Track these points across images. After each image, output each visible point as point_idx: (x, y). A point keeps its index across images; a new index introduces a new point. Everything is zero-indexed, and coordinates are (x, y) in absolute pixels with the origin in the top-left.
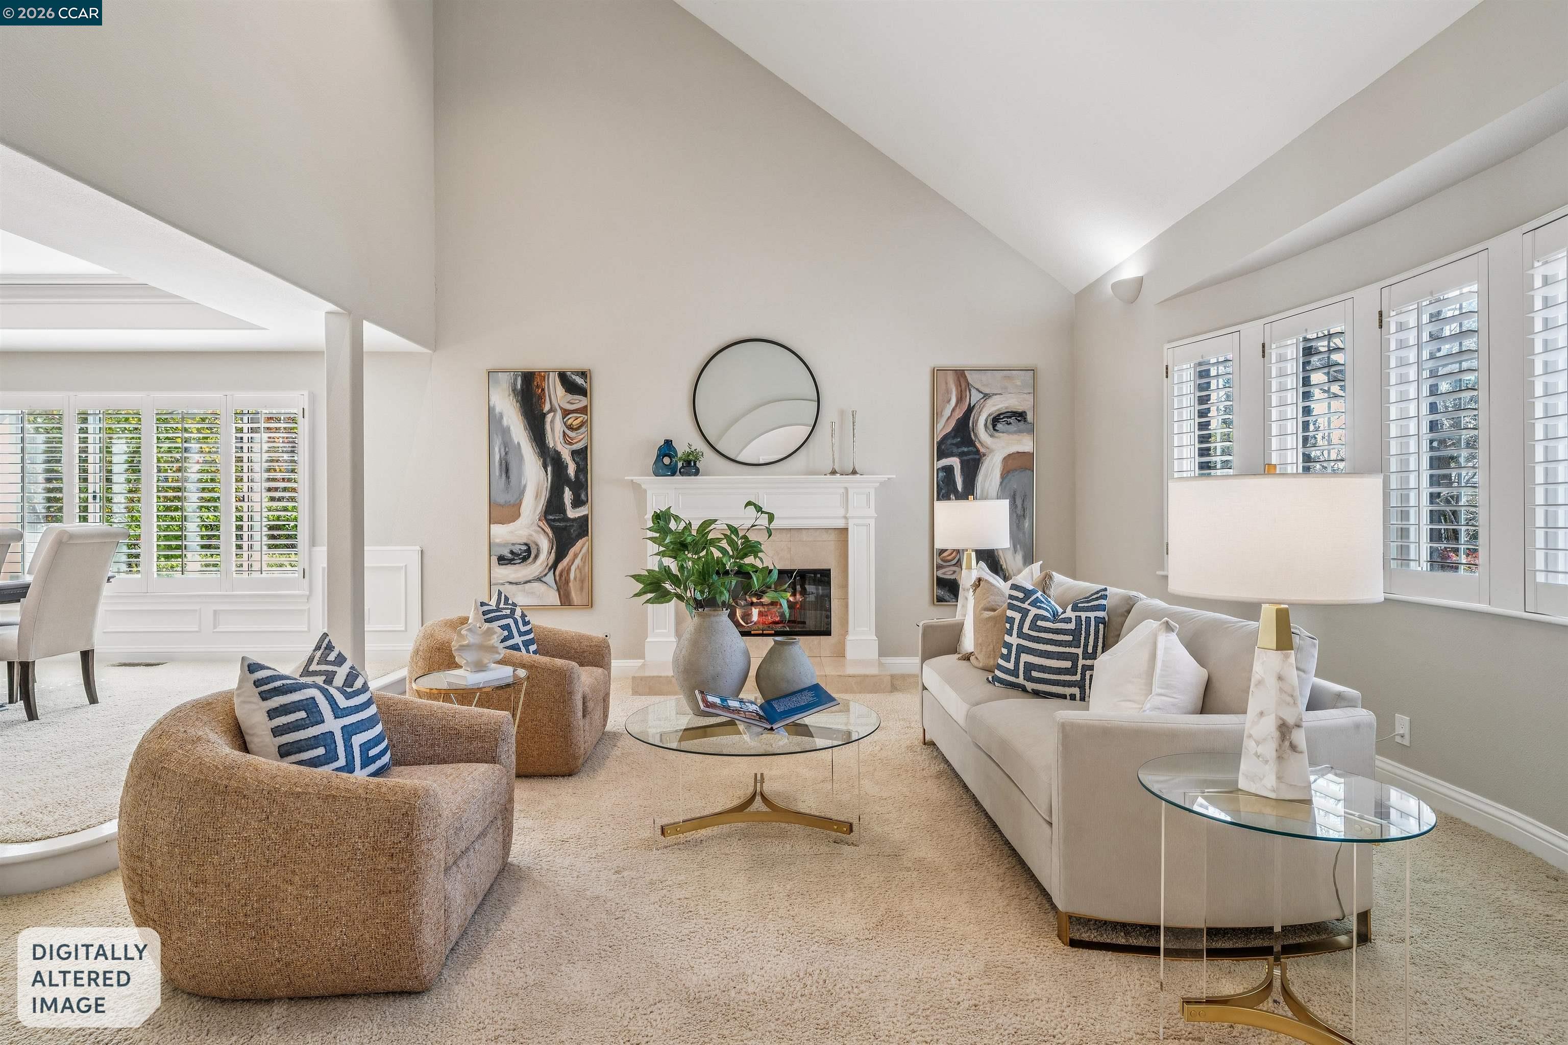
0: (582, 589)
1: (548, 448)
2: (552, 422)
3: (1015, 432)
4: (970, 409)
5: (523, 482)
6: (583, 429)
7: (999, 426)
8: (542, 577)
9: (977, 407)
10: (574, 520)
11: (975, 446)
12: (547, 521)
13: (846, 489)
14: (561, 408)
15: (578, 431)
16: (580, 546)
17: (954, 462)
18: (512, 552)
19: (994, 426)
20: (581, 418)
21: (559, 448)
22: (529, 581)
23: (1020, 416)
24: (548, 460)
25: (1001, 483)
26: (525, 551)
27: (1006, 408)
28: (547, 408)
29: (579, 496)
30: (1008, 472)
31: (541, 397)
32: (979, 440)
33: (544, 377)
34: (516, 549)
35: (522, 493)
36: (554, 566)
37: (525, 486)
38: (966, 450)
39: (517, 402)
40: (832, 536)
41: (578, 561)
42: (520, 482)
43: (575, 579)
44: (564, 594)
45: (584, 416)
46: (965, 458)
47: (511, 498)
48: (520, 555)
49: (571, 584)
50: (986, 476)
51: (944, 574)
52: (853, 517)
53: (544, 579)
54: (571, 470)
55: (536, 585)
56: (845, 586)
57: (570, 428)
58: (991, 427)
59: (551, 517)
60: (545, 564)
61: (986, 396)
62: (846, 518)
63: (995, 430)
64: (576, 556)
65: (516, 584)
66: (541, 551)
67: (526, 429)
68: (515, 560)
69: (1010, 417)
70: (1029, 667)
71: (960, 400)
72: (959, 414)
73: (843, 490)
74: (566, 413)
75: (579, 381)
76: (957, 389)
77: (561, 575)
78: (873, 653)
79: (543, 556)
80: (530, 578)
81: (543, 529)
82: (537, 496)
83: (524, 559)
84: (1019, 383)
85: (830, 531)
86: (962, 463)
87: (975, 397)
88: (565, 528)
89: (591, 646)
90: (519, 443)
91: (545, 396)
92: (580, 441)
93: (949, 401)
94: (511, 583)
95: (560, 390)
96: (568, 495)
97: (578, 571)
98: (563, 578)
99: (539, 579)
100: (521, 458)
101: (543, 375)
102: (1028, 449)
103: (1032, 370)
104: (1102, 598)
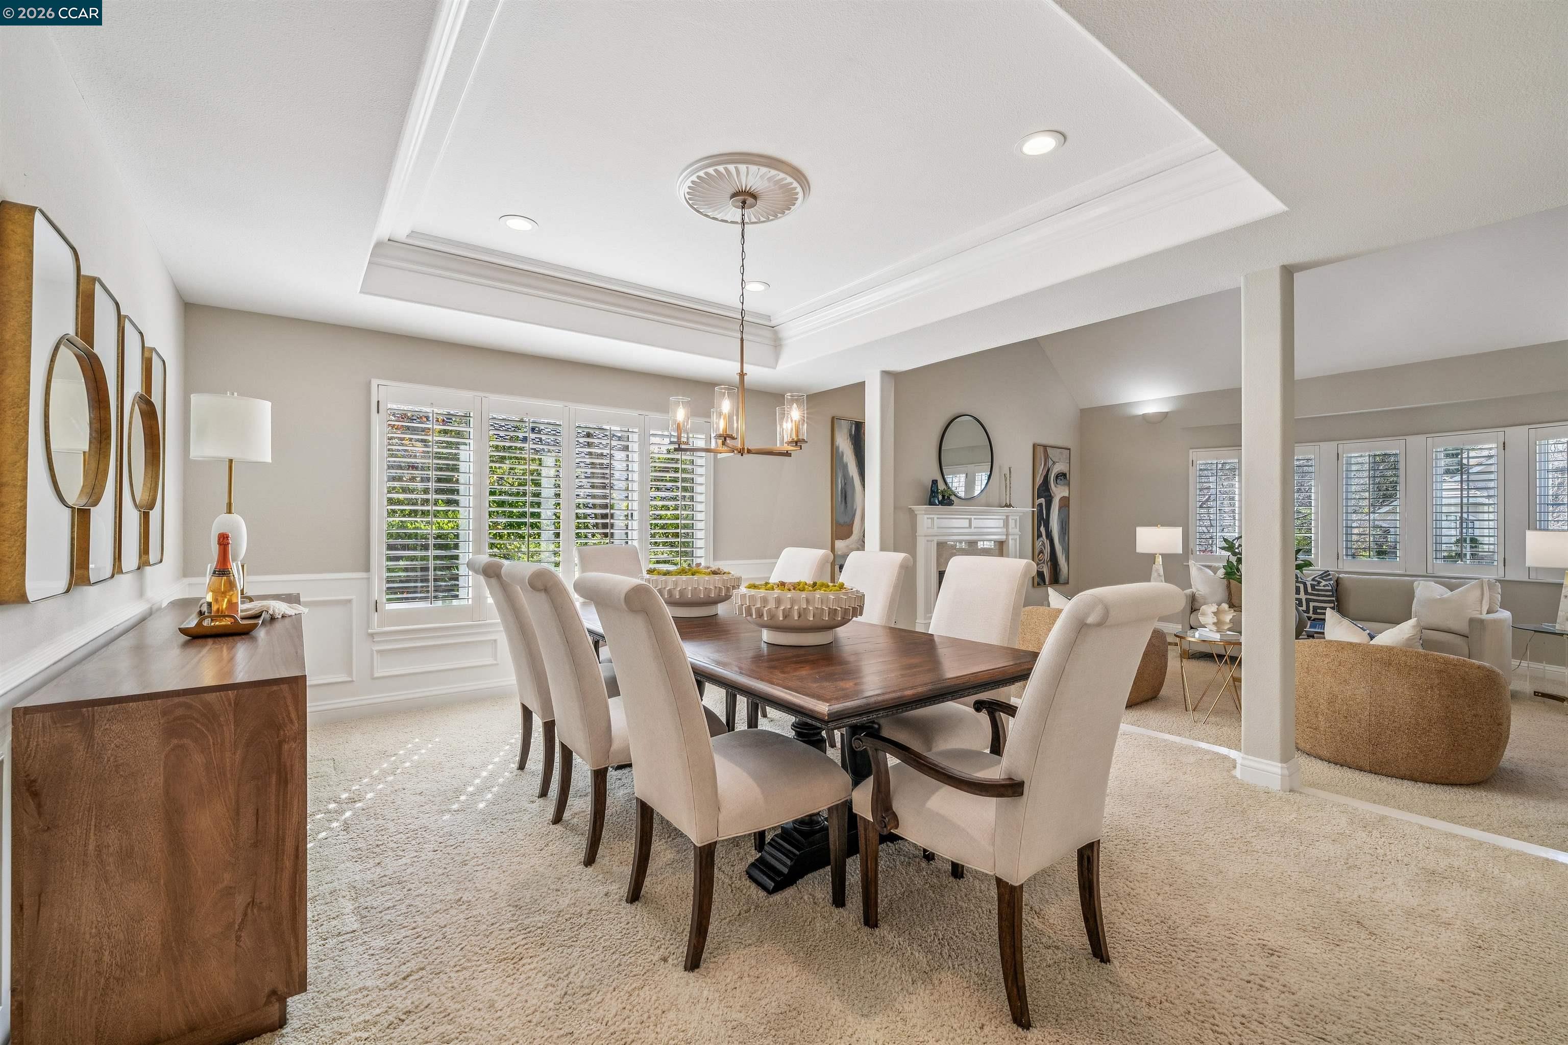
3: (1064, 485)
4: (1048, 470)
5: (855, 507)
7: (1058, 481)
9: (1051, 469)
11: (1050, 492)
13: (1007, 517)
17: (1042, 500)
23: (1065, 475)
25: (1059, 514)
27: (1061, 471)
30: (1061, 507)
32: (1052, 490)
35: (854, 515)
37: (855, 510)
38: (1047, 494)
40: (997, 546)
46: (1046, 499)
47: (847, 519)
50: (1054, 510)
51: (1039, 569)
52: (1010, 534)
58: (1055, 481)
61: (1054, 463)
62: (1006, 535)
63: (1057, 483)
67: (856, 466)
69: (1062, 476)
70: (1315, 608)
71: (1044, 465)
72: (1044, 473)
76: (1043, 458)
82: (862, 518)
84: (1065, 457)
86: (1045, 501)
87: (1050, 463)
90: (852, 477)
93: (1040, 466)
100: (853, 488)
102: (1066, 494)
103: (1069, 449)
104: (1329, 575)
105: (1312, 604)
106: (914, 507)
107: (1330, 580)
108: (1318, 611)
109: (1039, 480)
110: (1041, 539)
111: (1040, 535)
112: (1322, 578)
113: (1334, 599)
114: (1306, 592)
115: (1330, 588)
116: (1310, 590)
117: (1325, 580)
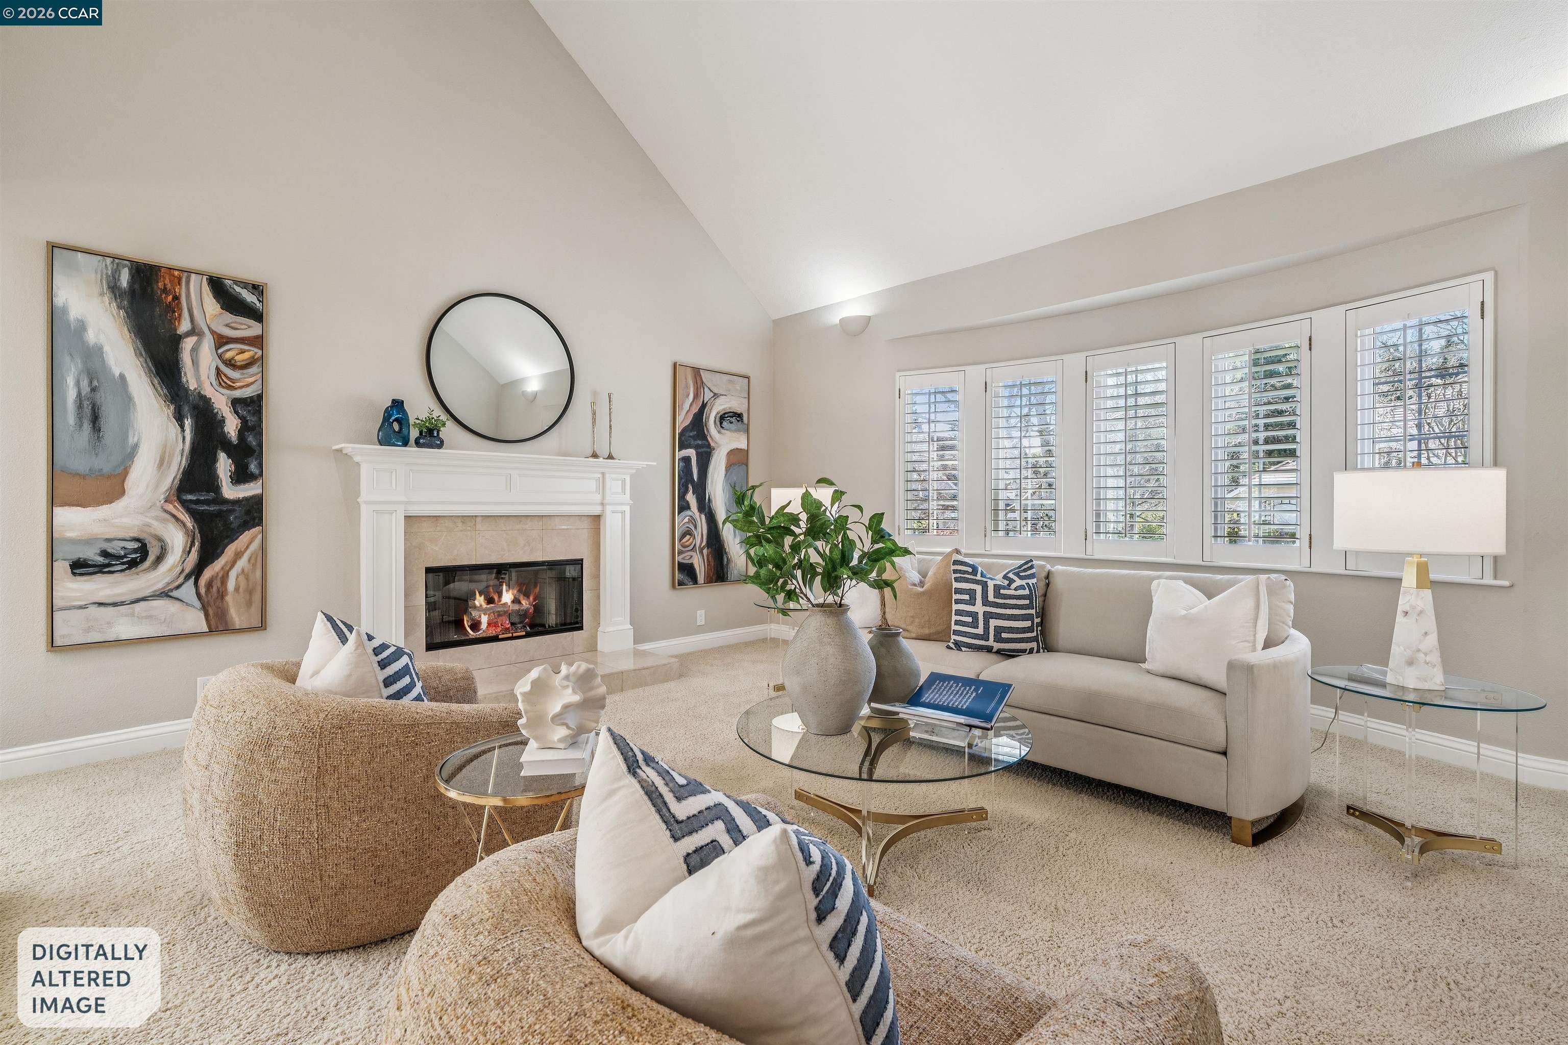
0: (249, 603)
1: (187, 390)
2: (195, 350)
3: (736, 431)
4: (704, 406)
5: (132, 440)
6: (254, 369)
7: (725, 424)
8: (171, 590)
9: (709, 405)
10: (237, 502)
11: (707, 440)
12: (183, 503)
13: (603, 474)
14: (213, 332)
15: (245, 371)
16: (247, 540)
17: (691, 453)
18: (105, 554)
19: (721, 423)
20: (251, 353)
21: (208, 392)
22: (144, 599)
23: (739, 416)
24: (186, 409)
25: (726, 475)
26: (135, 551)
27: (730, 408)
28: (184, 326)
29: (246, 467)
30: (731, 465)
31: (173, 308)
32: (711, 436)
33: (180, 279)
34: (115, 548)
35: (130, 455)
36: (198, 571)
37: (136, 447)
38: (700, 442)
39: (120, 307)
40: (586, 524)
41: (242, 563)
42: (125, 437)
43: (237, 589)
44: (216, 615)
45: (256, 350)
46: (700, 450)
47: (103, 463)
48: (125, 556)
49: (229, 599)
50: (715, 469)
51: (683, 559)
52: (610, 504)
53: (175, 594)
54: (232, 426)
55: (159, 604)
56: (597, 576)
57: (231, 364)
58: (718, 423)
59: (190, 497)
60: (179, 569)
61: (716, 396)
62: (602, 504)
63: (722, 427)
64: (238, 555)
65: (115, 604)
66: (169, 550)
67: (138, 354)
68: (109, 565)
69: (732, 417)
70: (999, 630)
71: (696, 396)
72: (695, 409)
73: (600, 476)
74: (221, 341)
75: (249, 297)
76: (694, 385)
77: (209, 585)
78: (629, 643)
79: (173, 558)
80: (147, 593)
81: (174, 516)
82: (162, 463)
83: (133, 564)
84: (738, 388)
85: (583, 518)
86: (697, 454)
87: (708, 395)
88: (219, 514)
89: (456, 680)
90: (122, 377)
91: (181, 309)
92: (248, 385)
93: (688, 396)
94: (101, 604)
95: (212, 306)
96: (224, 465)
97: (241, 578)
98: (215, 589)
99: (165, 594)
100: (127, 401)
101: (180, 275)
102: (743, 446)
103: (748, 378)
104: (1032, 567)
105: (993, 623)
106: (348, 448)
107: (1032, 576)
108: (1004, 635)
109: (684, 419)
110: (688, 513)
111: (684, 507)
112: (1017, 574)
113: (1033, 612)
114: (986, 602)
115: (1027, 592)
116: (991, 598)
117: (1021, 578)
